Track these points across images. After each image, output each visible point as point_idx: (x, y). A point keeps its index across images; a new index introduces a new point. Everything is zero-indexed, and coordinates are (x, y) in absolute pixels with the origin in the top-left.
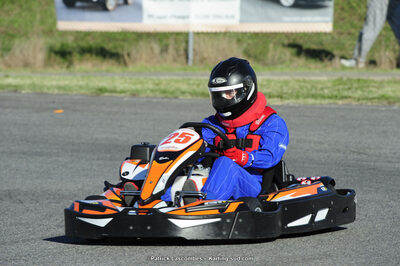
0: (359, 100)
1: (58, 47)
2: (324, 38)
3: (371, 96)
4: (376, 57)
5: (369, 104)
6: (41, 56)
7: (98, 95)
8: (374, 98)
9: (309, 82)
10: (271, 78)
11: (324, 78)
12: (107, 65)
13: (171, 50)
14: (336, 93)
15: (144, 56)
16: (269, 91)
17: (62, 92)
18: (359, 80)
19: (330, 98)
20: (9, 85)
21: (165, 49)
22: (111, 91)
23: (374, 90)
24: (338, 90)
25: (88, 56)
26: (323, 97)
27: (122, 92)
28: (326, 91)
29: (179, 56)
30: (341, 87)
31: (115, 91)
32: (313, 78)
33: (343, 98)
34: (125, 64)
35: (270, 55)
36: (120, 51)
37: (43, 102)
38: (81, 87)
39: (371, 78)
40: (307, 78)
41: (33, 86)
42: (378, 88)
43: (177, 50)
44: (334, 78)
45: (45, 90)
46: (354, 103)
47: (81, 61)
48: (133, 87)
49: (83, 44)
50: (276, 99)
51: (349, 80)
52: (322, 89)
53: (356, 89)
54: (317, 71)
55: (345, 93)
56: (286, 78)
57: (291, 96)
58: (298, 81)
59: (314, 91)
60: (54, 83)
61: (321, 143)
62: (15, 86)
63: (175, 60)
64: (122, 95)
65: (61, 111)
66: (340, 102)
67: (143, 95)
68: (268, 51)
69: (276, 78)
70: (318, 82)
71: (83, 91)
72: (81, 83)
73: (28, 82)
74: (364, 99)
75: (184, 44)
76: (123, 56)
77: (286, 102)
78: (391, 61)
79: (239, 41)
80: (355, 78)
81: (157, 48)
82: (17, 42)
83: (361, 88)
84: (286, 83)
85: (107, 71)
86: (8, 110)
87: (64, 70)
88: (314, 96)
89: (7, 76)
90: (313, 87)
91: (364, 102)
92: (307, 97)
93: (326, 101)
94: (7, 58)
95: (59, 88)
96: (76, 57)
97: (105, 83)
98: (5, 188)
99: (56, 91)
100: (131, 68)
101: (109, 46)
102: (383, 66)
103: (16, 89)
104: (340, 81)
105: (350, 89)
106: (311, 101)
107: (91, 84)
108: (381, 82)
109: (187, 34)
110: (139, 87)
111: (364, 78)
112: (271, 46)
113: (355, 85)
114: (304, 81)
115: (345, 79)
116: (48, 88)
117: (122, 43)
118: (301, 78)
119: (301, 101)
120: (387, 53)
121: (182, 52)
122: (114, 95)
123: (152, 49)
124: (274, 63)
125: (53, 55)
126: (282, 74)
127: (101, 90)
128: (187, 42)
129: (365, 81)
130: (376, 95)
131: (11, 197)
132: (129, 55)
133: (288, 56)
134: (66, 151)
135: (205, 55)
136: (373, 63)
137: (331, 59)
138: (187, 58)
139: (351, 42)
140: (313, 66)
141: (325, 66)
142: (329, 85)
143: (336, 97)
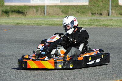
0: (97, 25)
1: (5, 10)
2: (86, 7)
3: (100, 24)
4: (102, 12)
5: (100, 27)
7: (17, 25)
8: (101, 25)
11: (86, 19)
12: (20, 16)
13: (39, 11)
14: (90, 24)
15: (31, 13)
17: (6, 24)
18: (97, 20)
19: (88, 25)
21: (37, 11)
22: (21, 24)
23: (101, 22)
24: (90, 23)
25: (14, 13)
26: (86, 25)
27: (24, 24)
28: (87, 23)
29: (42, 13)
30: (91, 22)
31: (22, 24)
32: (83, 19)
33: (92, 25)
34: (25, 15)
35: (69, 12)
36: (24, 11)
38: (12, 23)
40: (81, 19)
42: (103, 22)
43: (41, 11)
44: (89, 19)
46: (95, 27)
47: (12, 14)
48: (28, 22)
49: (12, 9)
51: (94, 20)
52: (85, 22)
53: (96, 22)
54: (84, 17)
55: (92, 24)
59: (83, 23)
60: (4, 21)
63: (40, 14)
64: (25, 25)
65: (6, 30)
66: (91, 26)
67: (31, 25)
68: (69, 11)
70: (84, 20)
71: (12, 24)
75: (43, 9)
76: (24, 13)
78: (106, 14)
79: (60, 8)
80: (95, 19)
81: (35, 10)
85: (20, 18)
87: (7, 18)
88: (83, 25)
90: (83, 22)
91: (98, 26)
92: (81, 25)
95: (5, 23)
96: (10, 13)
97: (19, 21)
99: (4, 24)
100: (27, 17)
101: (21, 10)
102: (104, 15)
104: (91, 20)
105: (94, 22)
107: (15, 22)
108: (104, 20)
109: (44, 6)
110: (30, 22)
111: (98, 19)
112: (70, 9)
113: (96, 21)
114: (80, 20)
115: (92, 19)
116: (2, 23)
120: (105, 11)
121: (43, 12)
123: (33, 11)
125: (3, 13)
127: (18, 24)
128: (44, 8)
129: (99, 20)
130: (102, 24)
132: (26, 12)
133: (75, 12)
134: (7, 42)
135: (50, 12)
136: (101, 14)
137: (88, 13)
138: (44, 13)
139: (94, 8)
140: (83, 15)
141: (87, 15)
142: (88, 21)
143: (90, 25)
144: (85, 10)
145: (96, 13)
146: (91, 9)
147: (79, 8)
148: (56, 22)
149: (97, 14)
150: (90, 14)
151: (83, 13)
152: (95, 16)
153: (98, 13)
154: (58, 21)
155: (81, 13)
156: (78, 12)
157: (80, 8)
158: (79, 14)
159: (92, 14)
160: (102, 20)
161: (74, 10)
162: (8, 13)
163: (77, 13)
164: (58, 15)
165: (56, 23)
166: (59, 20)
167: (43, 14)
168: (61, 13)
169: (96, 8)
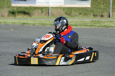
0: (98, 26)
1: (11, 11)
2: (88, 9)
3: (101, 26)
4: (103, 14)
5: (101, 28)
6: (7, 14)
7: (23, 25)
9: (84, 21)
11: (88, 20)
12: (26, 16)
13: (44, 12)
14: (91, 25)
15: (36, 14)
17: (13, 24)
18: (98, 21)
19: (90, 26)
21: (42, 12)
22: (27, 24)
24: (92, 24)
25: (20, 14)
26: (88, 26)
27: (30, 24)
28: (89, 24)
30: (93, 23)
32: (85, 20)
33: (93, 26)
34: (31, 16)
35: (72, 14)
36: (29, 12)
37: (7, 27)
38: (18, 23)
39: (102, 20)
40: (83, 20)
43: (46, 12)
44: (91, 20)
46: (97, 27)
47: (18, 15)
48: (33, 23)
49: (19, 10)
50: (74, 26)
52: (87, 23)
53: (97, 23)
54: (86, 18)
55: (94, 25)
56: (77, 20)
57: (79, 25)
58: (81, 21)
59: (85, 24)
60: (11, 21)
61: (87, 39)
63: (45, 15)
65: (12, 29)
66: (93, 27)
67: (36, 25)
70: (86, 21)
73: (3, 21)
76: (30, 14)
78: (107, 16)
79: (64, 10)
80: (97, 20)
81: (40, 11)
83: (99, 23)
84: (77, 22)
85: (26, 18)
87: (13, 18)
88: (85, 26)
91: (100, 27)
93: (89, 27)
99: (11, 24)
101: (26, 11)
102: (105, 17)
105: (95, 23)
106: (84, 27)
107: (21, 22)
108: (105, 22)
109: (49, 8)
110: (35, 23)
111: (100, 20)
112: (73, 11)
113: (97, 22)
114: (82, 21)
115: (94, 21)
116: (9, 23)
118: (81, 20)
119: (81, 27)
120: (106, 13)
124: (74, 16)
125: (10, 13)
128: (49, 10)
129: (100, 21)
130: (103, 25)
132: (32, 13)
134: (14, 41)
135: (54, 14)
136: (102, 16)
137: (90, 15)
138: (49, 14)
139: (96, 10)
140: (85, 17)
141: (88, 17)
143: (92, 26)
144: (88, 12)
145: (98, 15)
146: (93, 11)
147: (81, 10)
150: (92, 16)
151: (85, 14)
152: (96, 17)
155: (83, 15)
156: (80, 14)
157: (83, 10)
158: (82, 16)
159: (94, 16)
160: (103, 21)
161: (77, 11)
162: (15, 14)
167: (47, 15)
168: (64, 14)
169: (97, 10)
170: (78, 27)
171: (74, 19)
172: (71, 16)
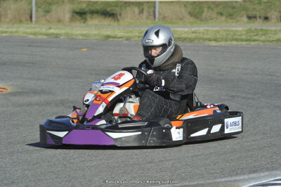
0: (264, 42)
1: (78, 10)
2: (234, 4)
3: (271, 39)
4: (269, 15)
5: (270, 44)
6: (68, 16)
7: (106, 40)
8: (273, 41)
9: (232, 31)
10: (208, 28)
11: (240, 29)
12: (107, 21)
13: (145, 12)
14: (249, 38)
15: (129, 15)
16: (208, 37)
17: (84, 38)
18: (261, 30)
19: (246, 40)
20: (52, 34)
21: (141, 12)
22: (113, 37)
23: (272, 35)
24: (250, 36)
25: (96, 15)
26: (242, 40)
27: (120, 38)
28: (243, 37)
29: (150, 15)
30: (252, 34)
31: (116, 38)
32: (234, 29)
33: (254, 40)
34: (118, 20)
35: (204, 14)
36: (115, 12)
37: (73, 44)
38: (95, 35)
39: (269, 28)
40: (230, 29)
41: (67, 34)
42: (274, 34)
43: (149, 12)
44: (246, 29)
45: (74, 37)
46: (261, 44)
47: (92, 18)
48: (127, 35)
49: (92, 8)
50: (213, 42)
51: (256, 30)
52: (240, 35)
53: (262, 35)
54: (234, 24)
55: (256, 38)
56: (218, 29)
57: (222, 40)
58: (224, 30)
59: (236, 37)
60: (79, 32)
62: (57, 34)
63: (147, 18)
64: (120, 40)
65: (85, 50)
66: (253, 43)
67: (133, 40)
68: (203, 12)
69: (211, 29)
70: (237, 31)
71: (96, 37)
72: (95, 32)
73: (63, 31)
74: (267, 41)
75: (153, 9)
76: (117, 16)
77: (219, 44)
78: (277, 18)
79: (185, 6)
80: (259, 28)
81: (136, 10)
82: (53, 7)
83: (264, 35)
84: (218, 32)
85: (109, 25)
86: (54, 49)
87: (82, 25)
88: (236, 40)
89: (50, 28)
90: (234, 34)
91: (268, 43)
92: (232, 40)
93: (244, 43)
94: (48, 17)
95: (83, 35)
96: (88, 16)
97: (109, 33)
98: (59, 98)
99: (81, 37)
100: (122, 22)
101: (109, 9)
102: (273, 21)
103: (57, 36)
104: (250, 31)
105: (257, 35)
106: (235, 43)
107: (101, 33)
108: (275, 31)
109: (155, 2)
110: (130, 34)
111: (265, 28)
112: (206, 9)
113: (260, 33)
114: (228, 30)
115: (253, 29)
116: (76, 35)
117: (115, 8)
118: (226, 29)
119: (229, 43)
120: (275, 13)
121: (152, 13)
122: (116, 39)
123: (134, 12)
124: (206, 20)
125: (75, 14)
126: (214, 26)
127: (108, 37)
128: (155, 7)
129: (266, 30)
130: (274, 39)
131: (63, 105)
132: (120, 15)
133: (215, 15)
134: (92, 74)
135: (166, 15)
136: (266, 18)
137: (241, 17)
138: (155, 17)
139: (253, 6)
140: (230, 21)
141: (237, 21)
142: (244, 33)
143: (250, 40)
144: (235, 10)
145: (258, 16)
146: (246, 9)
147: (221, 6)
148: (181, 34)
149: (258, 19)
150: (245, 19)
151: (231, 16)
152: (254, 22)
153: (260, 17)
154: (185, 32)
155: (226, 17)
156: (221, 14)
157: (224, 7)
158: (223, 18)
159: (249, 18)
160: (272, 31)
161: (212, 9)
162: (84, 16)
163: (220, 17)
164: (181, 19)
165: (182, 36)
166: (186, 30)
167: (152, 17)
168: (188, 16)
169: (255, 7)
170: (223, 43)
171: (208, 27)
172: (201, 20)
